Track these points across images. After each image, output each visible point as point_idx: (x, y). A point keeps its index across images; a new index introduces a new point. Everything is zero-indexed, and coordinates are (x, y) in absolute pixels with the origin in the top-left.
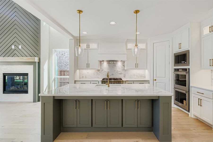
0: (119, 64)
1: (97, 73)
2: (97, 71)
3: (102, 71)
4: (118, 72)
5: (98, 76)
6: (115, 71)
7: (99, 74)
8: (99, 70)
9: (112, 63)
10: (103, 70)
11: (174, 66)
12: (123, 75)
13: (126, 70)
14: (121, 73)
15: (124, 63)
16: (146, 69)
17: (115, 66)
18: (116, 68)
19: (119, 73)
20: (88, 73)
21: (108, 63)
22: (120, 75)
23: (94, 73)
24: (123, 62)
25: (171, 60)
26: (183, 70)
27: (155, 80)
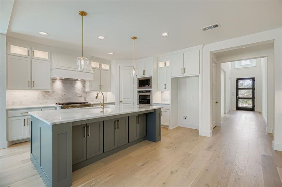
0: (79, 85)
1: (45, 97)
2: (44, 93)
3: (53, 93)
4: (77, 94)
5: (46, 100)
6: (73, 93)
7: (48, 98)
8: (47, 92)
9: (68, 82)
10: (54, 91)
11: (138, 89)
12: (84, 97)
13: (87, 93)
14: (81, 96)
15: (85, 83)
16: (110, 92)
17: (73, 87)
18: (75, 89)
19: (79, 96)
20: (26, 96)
21: (63, 83)
22: (79, 98)
23: (39, 96)
25: (136, 83)
26: (146, 92)
27: (121, 102)
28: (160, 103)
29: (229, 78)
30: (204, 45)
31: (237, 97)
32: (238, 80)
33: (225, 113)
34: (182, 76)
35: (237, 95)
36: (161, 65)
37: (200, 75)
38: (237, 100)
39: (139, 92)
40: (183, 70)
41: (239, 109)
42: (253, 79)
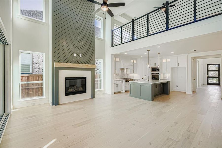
3: (118, 74)
7: (117, 77)
9: (122, 70)
11: (151, 72)
18: (124, 73)
24: (127, 69)
25: (150, 70)
26: (157, 74)
27: (143, 78)
28: (163, 79)
29: (202, 64)
30: (188, 54)
31: (207, 76)
32: (208, 65)
33: (199, 86)
34: (177, 67)
35: (207, 75)
36: (164, 61)
37: (187, 67)
38: (208, 78)
39: (152, 74)
40: (178, 64)
41: (208, 84)
42: (219, 65)
